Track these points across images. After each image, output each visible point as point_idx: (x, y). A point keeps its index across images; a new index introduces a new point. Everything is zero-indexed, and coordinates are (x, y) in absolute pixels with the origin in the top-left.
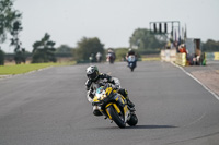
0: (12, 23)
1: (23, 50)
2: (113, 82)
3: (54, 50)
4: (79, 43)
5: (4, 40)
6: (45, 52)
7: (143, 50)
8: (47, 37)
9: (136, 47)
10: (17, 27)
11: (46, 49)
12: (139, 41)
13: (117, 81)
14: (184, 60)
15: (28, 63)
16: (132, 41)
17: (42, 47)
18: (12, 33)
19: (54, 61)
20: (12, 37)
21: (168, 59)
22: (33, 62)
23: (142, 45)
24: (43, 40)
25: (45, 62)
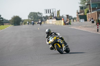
2: (57, 35)
13: (58, 34)
16: (29, 17)
19: (3, 25)
21: (51, 23)
23: (33, 18)
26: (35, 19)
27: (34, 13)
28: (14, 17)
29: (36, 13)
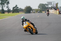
0: (7, 2)
1: (10, 9)
3: (18, 9)
4: (25, 8)
5: (5, 6)
6: (16, 10)
7: (42, 10)
8: (16, 6)
9: (40, 9)
10: (8, 3)
11: (16, 9)
12: (41, 7)
14: (58, 13)
15: (11, 13)
16: (39, 7)
17: (15, 9)
18: (7, 5)
19: (18, 12)
20: (7, 6)
22: (13, 13)
23: (42, 8)
24: (15, 7)
25: (16, 13)
26: (43, 9)
27: (43, 4)
28: (27, 7)
29: (44, 5)
